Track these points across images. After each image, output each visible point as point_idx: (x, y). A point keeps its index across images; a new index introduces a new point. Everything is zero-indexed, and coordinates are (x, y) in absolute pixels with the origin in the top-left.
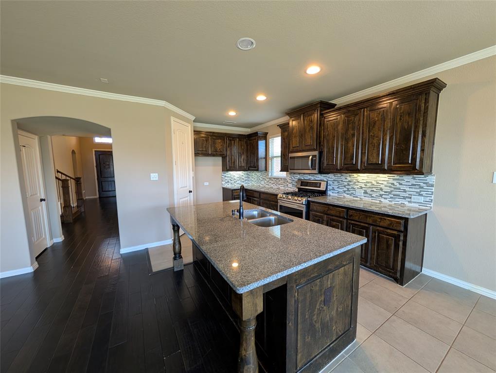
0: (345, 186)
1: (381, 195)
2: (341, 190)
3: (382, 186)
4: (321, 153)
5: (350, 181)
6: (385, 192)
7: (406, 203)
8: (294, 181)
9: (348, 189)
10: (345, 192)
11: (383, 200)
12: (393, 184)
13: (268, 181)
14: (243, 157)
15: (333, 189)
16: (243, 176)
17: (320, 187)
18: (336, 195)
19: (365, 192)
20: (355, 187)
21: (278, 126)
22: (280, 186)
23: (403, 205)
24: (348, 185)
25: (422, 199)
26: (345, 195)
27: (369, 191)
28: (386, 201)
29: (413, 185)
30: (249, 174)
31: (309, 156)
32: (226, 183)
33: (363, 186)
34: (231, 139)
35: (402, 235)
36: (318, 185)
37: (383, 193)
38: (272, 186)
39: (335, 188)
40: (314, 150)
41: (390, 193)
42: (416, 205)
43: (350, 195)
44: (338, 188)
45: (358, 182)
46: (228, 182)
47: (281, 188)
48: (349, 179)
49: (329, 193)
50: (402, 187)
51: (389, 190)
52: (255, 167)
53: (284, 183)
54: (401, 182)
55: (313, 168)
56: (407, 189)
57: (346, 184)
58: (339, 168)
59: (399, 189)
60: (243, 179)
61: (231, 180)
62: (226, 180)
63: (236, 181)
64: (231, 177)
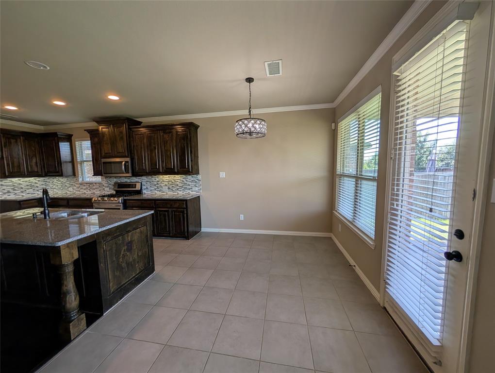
0: (155, 185)
1: (178, 189)
2: (153, 189)
3: (178, 183)
4: (132, 160)
5: (158, 181)
6: (180, 187)
7: (191, 192)
8: (110, 184)
9: (157, 187)
10: (155, 189)
11: (179, 192)
12: (183, 181)
13: (79, 187)
14: (34, 160)
15: (147, 188)
16: (36, 183)
17: (135, 188)
18: (150, 192)
19: (169, 188)
20: (162, 185)
21: (85, 130)
22: (94, 191)
23: (189, 194)
24: (158, 184)
25: (197, 189)
26: (156, 192)
27: (170, 187)
28: (181, 192)
29: (192, 181)
30: (48, 180)
31: (122, 162)
32: (4, 193)
33: (167, 184)
34: (9, 136)
35: (185, 210)
36: (134, 186)
37: (179, 187)
38: (85, 191)
39: (149, 187)
40: (125, 157)
41: (182, 187)
42: (195, 193)
43: (160, 191)
44: (150, 187)
45: (164, 181)
46: (9, 192)
47: (96, 193)
48: (157, 179)
49: (144, 191)
50: (188, 183)
51: (180, 185)
52: (58, 172)
53: (99, 187)
54: (187, 179)
55: (127, 171)
56: (190, 184)
57: (156, 183)
58: (148, 172)
59: (186, 184)
60: (37, 187)
61: (15, 190)
62: (4, 189)
63: (24, 190)
64: (14, 186)
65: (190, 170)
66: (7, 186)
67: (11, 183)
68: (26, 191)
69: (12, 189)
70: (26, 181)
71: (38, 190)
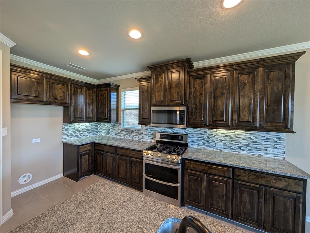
0: (204, 139)
1: (240, 148)
2: (201, 143)
3: (240, 140)
5: (209, 135)
6: (243, 145)
7: (263, 154)
8: (150, 133)
9: (208, 141)
10: (204, 144)
11: (241, 151)
12: (250, 138)
13: (120, 132)
14: (91, 108)
15: (193, 141)
16: (89, 127)
17: (182, 140)
18: (196, 147)
19: (225, 145)
20: (215, 140)
21: (136, 79)
22: (133, 137)
23: (260, 156)
24: (208, 138)
25: (276, 151)
26: (205, 147)
27: (228, 143)
28: (245, 153)
29: (267, 139)
30: (97, 124)
31: (176, 111)
32: (68, 136)
33: (223, 139)
34: (77, 86)
35: (301, 196)
36: (180, 138)
37: (241, 145)
38: (125, 137)
39: (195, 140)
40: (182, 105)
41: (248, 145)
42: (272, 156)
43: (210, 147)
44: (198, 140)
45: (218, 135)
46: (71, 135)
47: (135, 139)
48: (208, 132)
49: (190, 145)
50: (258, 141)
51: (247, 143)
52: (107, 119)
53: (139, 134)
54: (258, 136)
56: (263, 143)
57: (205, 137)
59: (256, 142)
60: (90, 130)
61: (76, 133)
62: (68, 133)
63: (81, 133)
64: (75, 129)
65: (289, 127)
66: (71, 129)
67: (73, 127)
68: (82, 133)
69: (74, 132)
70: (83, 125)
71: (90, 133)
